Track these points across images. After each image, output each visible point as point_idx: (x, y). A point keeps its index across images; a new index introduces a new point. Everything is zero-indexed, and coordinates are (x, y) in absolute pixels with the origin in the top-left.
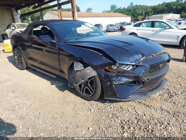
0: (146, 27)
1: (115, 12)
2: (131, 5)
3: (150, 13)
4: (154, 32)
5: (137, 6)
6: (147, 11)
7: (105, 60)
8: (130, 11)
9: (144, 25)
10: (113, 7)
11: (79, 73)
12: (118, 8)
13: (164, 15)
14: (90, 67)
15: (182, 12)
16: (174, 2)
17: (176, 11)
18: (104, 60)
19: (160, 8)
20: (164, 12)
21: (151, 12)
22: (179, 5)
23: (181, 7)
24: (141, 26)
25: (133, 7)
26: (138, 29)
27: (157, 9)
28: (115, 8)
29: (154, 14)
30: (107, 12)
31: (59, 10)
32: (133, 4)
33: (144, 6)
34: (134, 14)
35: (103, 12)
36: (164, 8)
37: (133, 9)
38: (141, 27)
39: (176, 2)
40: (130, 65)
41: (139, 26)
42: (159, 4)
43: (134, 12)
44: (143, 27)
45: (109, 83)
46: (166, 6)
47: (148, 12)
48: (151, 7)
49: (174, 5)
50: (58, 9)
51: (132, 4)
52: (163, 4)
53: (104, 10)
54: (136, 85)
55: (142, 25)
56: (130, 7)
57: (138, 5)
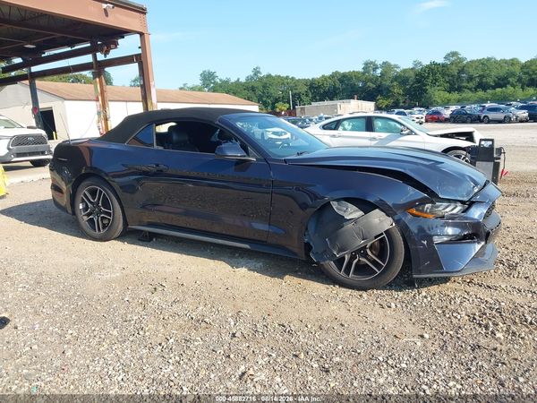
0: (352, 130)
1: (214, 90)
2: (255, 74)
3: (303, 97)
4: (373, 143)
5: (269, 76)
6: (297, 91)
7: (413, 193)
8: (253, 89)
9: (346, 126)
10: (208, 78)
11: (350, 225)
12: (221, 80)
13: (338, 103)
14: (377, 210)
15: (379, 97)
16: (358, 72)
17: (367, 95)
18: (411, 193)
19: (327, 86)
20: (336, 94)
21: (307, 96)
22: (371, 80)
23: (374, 86)
24: (341, 128)
25: (261, 78)
26: (334, 136)
27: (319, 87)
28: (213, 79)
29: (314, 99)
30: (193, 89)
31: (98, 79)
32: (259, 72)
33: (287, 77)
34: (264, 99)
35: (181, 89)
36: (337, 86)
37: (259, 85)
38: (340, 131)
39: (364, 74)
40: (456, 201)
41: (336, 128)
42: (323, 76)
43: (263, 93)
44: (345, 129)
45: (425, 243)
46: (341, 81)
47: (299, 94)
48: (306, 82)
49: (358, 79)
50: (94, 78)
51: (256, 71)
52: (332, 76)
53: (185, 85)
54: (474, 242)
55: (343, 126)
56: (252, 78)
57: (273, 75)
